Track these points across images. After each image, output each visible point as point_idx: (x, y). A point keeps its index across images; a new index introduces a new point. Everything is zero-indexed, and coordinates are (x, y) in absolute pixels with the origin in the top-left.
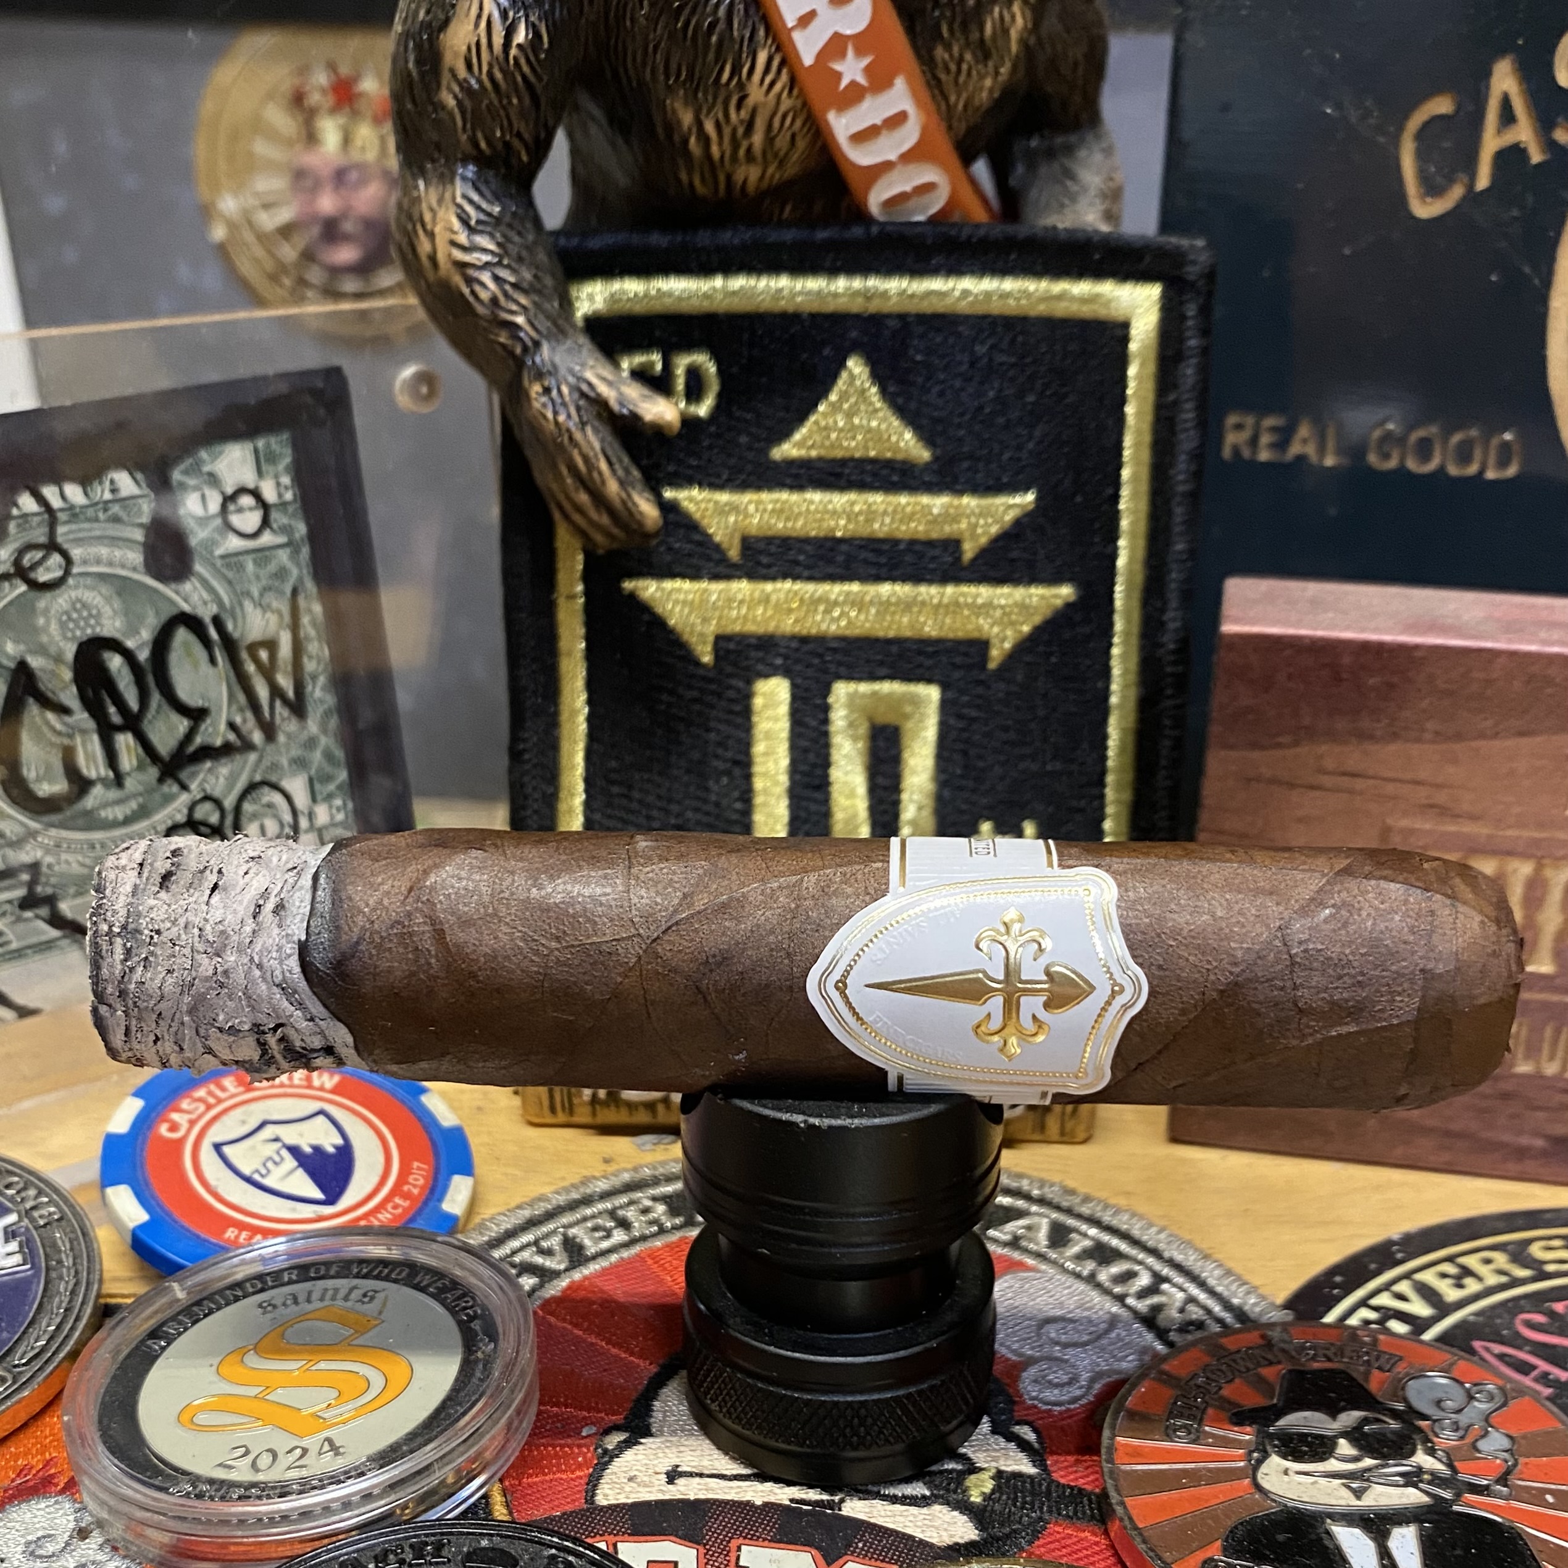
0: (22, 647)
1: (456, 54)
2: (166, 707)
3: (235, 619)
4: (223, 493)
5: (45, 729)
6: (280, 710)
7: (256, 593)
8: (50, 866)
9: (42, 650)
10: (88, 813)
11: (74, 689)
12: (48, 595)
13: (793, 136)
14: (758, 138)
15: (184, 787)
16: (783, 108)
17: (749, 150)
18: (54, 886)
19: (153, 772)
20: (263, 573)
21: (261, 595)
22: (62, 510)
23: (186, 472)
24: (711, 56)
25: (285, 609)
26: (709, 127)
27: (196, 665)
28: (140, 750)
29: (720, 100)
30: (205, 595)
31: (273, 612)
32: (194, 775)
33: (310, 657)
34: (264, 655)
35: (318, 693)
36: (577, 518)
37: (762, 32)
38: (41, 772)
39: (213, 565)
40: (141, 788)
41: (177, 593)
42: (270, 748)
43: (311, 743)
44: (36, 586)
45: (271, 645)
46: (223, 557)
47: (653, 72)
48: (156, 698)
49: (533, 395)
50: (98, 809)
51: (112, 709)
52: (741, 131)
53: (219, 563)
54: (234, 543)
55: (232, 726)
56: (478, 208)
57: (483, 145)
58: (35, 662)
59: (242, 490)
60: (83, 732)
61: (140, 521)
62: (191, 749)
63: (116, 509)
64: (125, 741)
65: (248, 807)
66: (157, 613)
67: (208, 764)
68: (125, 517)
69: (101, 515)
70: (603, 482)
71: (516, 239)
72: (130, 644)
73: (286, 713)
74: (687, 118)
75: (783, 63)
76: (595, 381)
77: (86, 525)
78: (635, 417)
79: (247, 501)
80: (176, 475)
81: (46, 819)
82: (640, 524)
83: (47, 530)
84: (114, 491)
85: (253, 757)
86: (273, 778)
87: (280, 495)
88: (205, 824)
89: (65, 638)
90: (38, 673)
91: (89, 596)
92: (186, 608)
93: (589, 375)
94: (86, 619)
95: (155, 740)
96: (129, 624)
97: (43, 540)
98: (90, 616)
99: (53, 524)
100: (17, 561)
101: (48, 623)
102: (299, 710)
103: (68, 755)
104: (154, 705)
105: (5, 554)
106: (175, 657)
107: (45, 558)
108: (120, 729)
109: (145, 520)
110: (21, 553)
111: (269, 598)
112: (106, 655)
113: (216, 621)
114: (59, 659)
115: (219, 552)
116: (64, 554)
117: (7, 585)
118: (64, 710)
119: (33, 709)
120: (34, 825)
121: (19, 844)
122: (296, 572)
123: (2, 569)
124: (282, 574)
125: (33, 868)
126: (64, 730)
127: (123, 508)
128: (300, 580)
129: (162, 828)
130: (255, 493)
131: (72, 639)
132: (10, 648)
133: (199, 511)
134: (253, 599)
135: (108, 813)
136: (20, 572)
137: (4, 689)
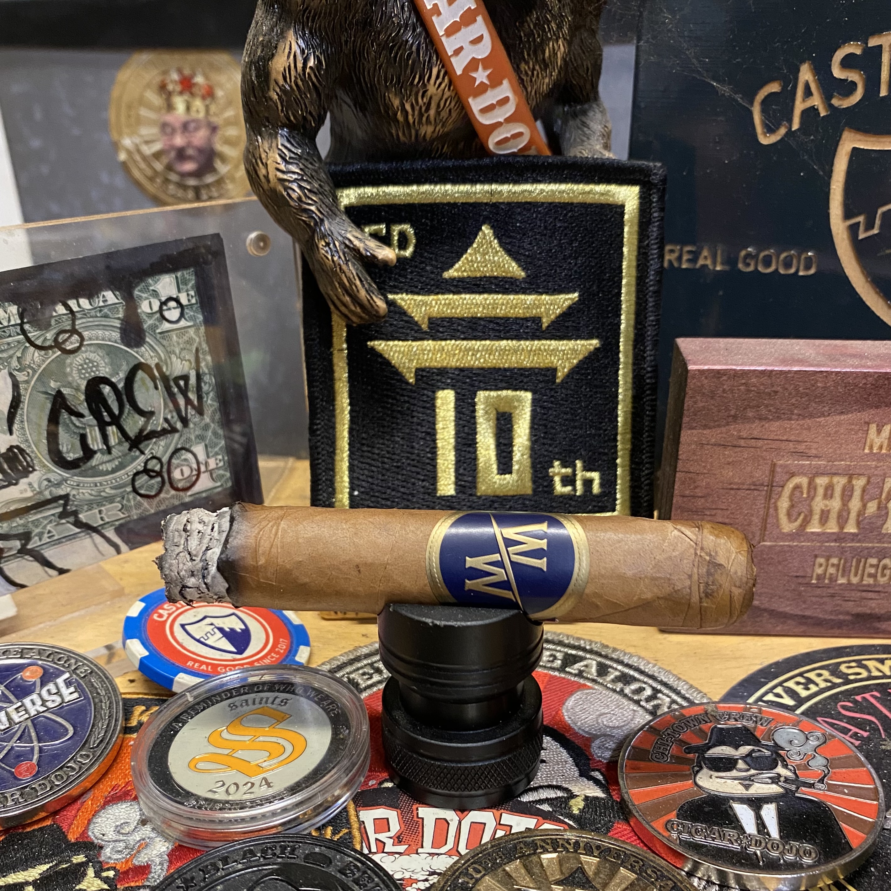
0: (59, 384)
1: (278, 72)
2: (132, 412)
3: (167, 364)
4: (160, 300)
5: (71, 425)
6: (191, 411)
7: (178, 352)
8: (74, 495)
9: (69, 385)
10: (93, 468)
11: (85, 404)
12: (72, 356)
13: (450, 110)
14: (432, 112)
15: (142, 453)
16: (445, 97)
17: (428, 117)
18: (76, 506)
19: (127, 445)
20: (181, 341)
21: (180, 353)
22: (78, 312)
23: (139, 291)
24: (409, 71)
25: (193, 360)
26: (408, 107)
27: (148, 390)
28: (120, 435)
29: (413, 93)
30: (152, 354)
31: (186, 361)
32: (148, 445)
33: (205, 383)
34: (182, 383)
35: (209, 402)
36: (343, 309)
37: (435, 58)
38: (70, 447)
39: (155, 338)
40: (120, 454)
41: (137, 353)
42: (186, 430)
43: (206, 428)
44: (64, 351)
45: (186, 378)
46: (160, 333)
47: (378, 80)
48: (127, 407)
49: (321, 246)
50: (99, 465)
51: (105, 414)
52: (423, 109)
53: (158, 336)
54: (166, 326)
55: (166, 420)
56: (290, 150)
57: (292, 118)
58: (65, 391)
59: (170, 299)
60: (90, 426)
61: (117, 316)
62: (145, 433)
63: (105, 310)
64: (112, 430)
65: (174, 461)
66: (127, 364)
67: (154, 440)
68: (111, 315)
69: (98, 315)
70: (358, 291)
71: (310, 166)
72: (113, 380)
73: (193, 412)
74: (396, 102)
75: (446, 73)
76: (352, 239)
77: (91, 319)
78: (374, 256)
79: (172, 304)
80: (136, 292)
81: (72, 471)
82: (377, 312)
83: (70, 322)
84: (105, 301)
85: (177, 435)
86: (187, 446)
87: (189, 301)
88: (153, 471)
89: (81, 378)
90: (67, 396)
91: (92, 356)
92: (143, 361)
93: (349, 236)
94: (91, 368)
95: (127, 429)
96: (114, 370)
97: (69, 328)
98: (94, 366)
99: (74, 320)
100: (56, 340)
101: (72, 370)
102: (200, 411)
103: (83, 438)
104: (126, 411)
105: (50, 335)
106: (137, 386)
107: (69, 337)
108: (110, 424)
109: (121, 315)
110: (58, 334)
111: (184, 353)
112: (102, 386)
113: (158, 366)
114: (77, 389)
115: (158, 331)
116: (80, 335)
117: (50, 352)
118: (80, 415)
119: (64, 415)
120: (66, 475)
121: (58, 485)
122: (198, 340)
123: (48, 344)
124: (190, 341)
125: (66, 497)
126: (81, 425)
127: (110, 310)
128: (200, 344)
129: (131, 474)
130: (177, 300)
131: (85, 378)
132: (52, 384)
133: (148, 310)
134: (176, 354)
135: (103, 467)
136: (57, 345)
137: (49, 406)
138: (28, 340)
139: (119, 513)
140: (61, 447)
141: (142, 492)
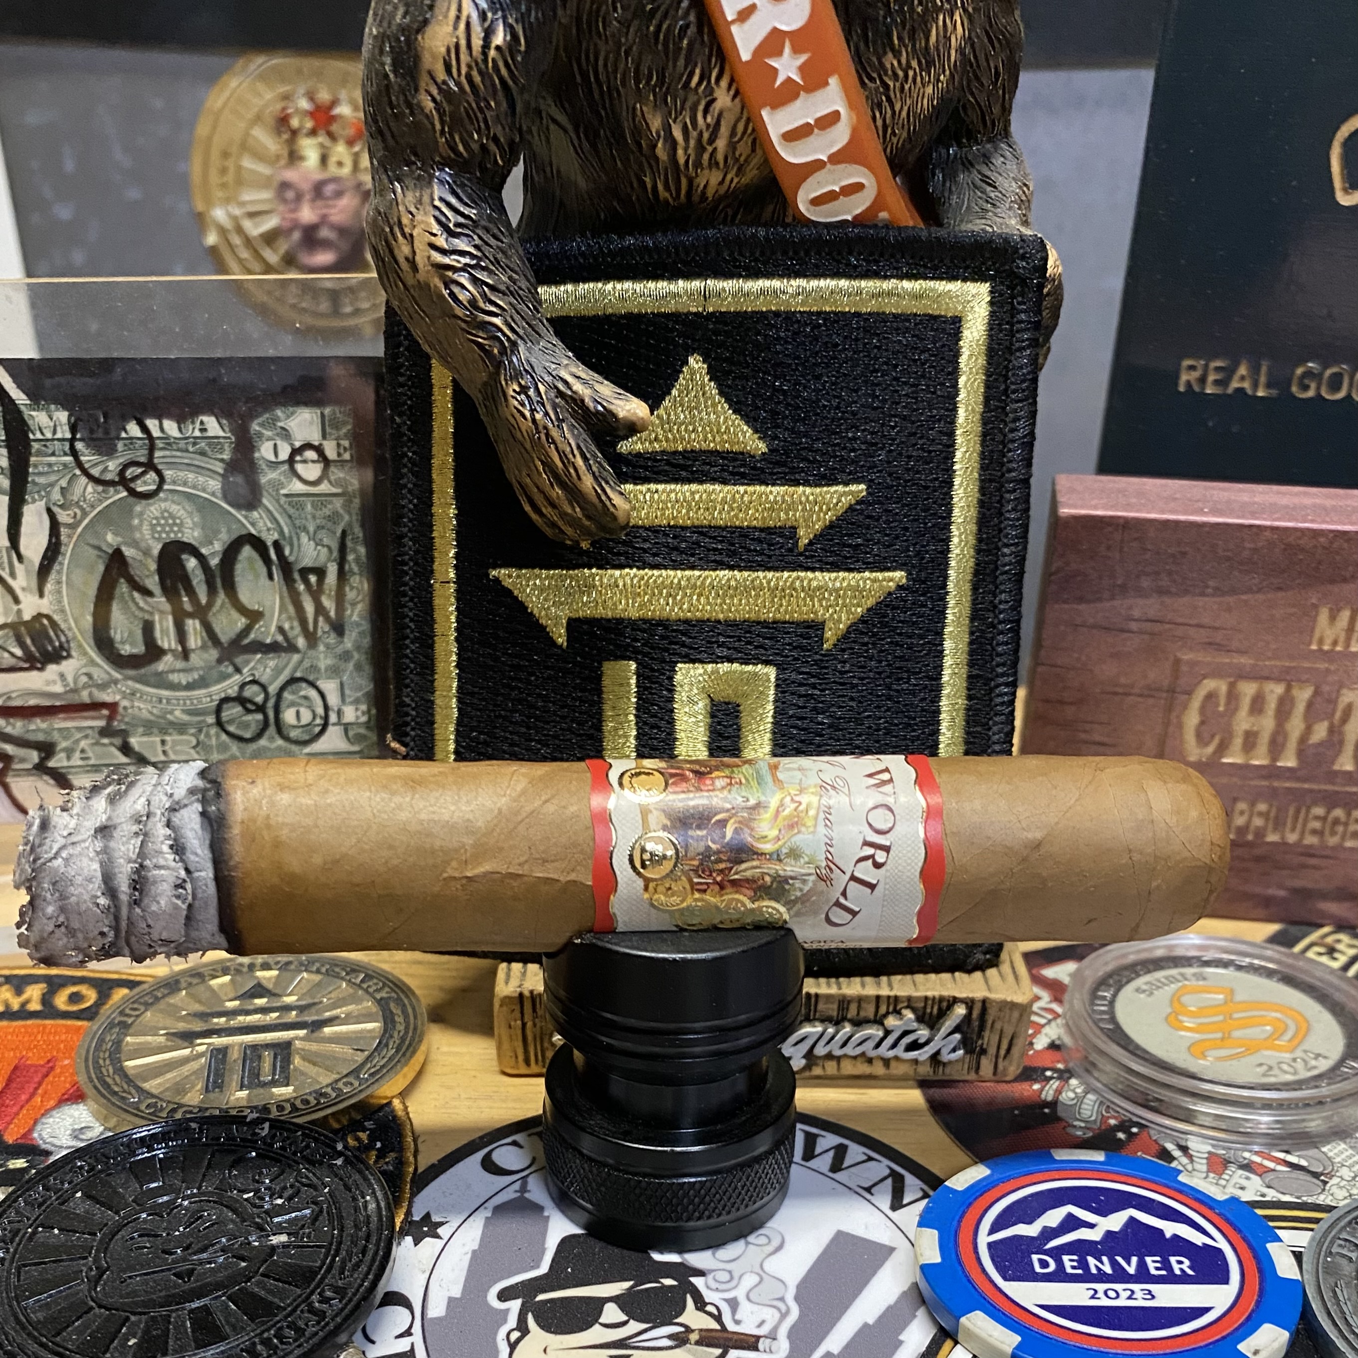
0: (119, 539)
2: (228, 605)
3: (292, 545)
4: (292, 445)
5: (131, 604)
6: (322, 625)
7: (311, 529)
9: (135, 544)
10: (159, 675)
11: (157, 578)
12: (144, 502)
15: (238, 670)
18: (127, 724)
19: (214, 654)
20: (318, 513)
21: (315, 532)
22: (159, 438)
23: (262, 425)
25: (335, 545)
27: (257, 578)
28: (205, 635)
30: (270, 525)
31: (324, 546)
32: (248, 662)
33: (352, 588)
34: (313, 578)
35: (355, 618)
38: (125, 636)
39: (278, 501)
40: (202, 664)
41: (246, 517)
42: (312, 653)
43: (345, 656)
44: (132, 493)
45: (320, 572)
46: (286, 496)
48: (222, 597)
50: (168, 672)
51: (185, 599)
54: (298, 487)
55: (281, 630)
58: (128, 552)
59: (308, 446)
60: (160, 611)
61: (221, 457)
62: (245, 642)
63: (203, 444)
64: (193, 626)
65: (288, 695)
66: (229, 532)
67: (259, 656)
68: (210, 452)
69: (191, 449)
72: (204, 551)
73: (327, 628)
77: (178, 454)
79: (311, 455)
80: (255, 426)
81: (126, 672)
83: (146, 452)
87: (339, 455)
88: (251, 702)
89: (154, 538)
90: (130, 561)
91: (174, 508)
92: (253, 532)
94: (171, 526)
95: (217, 629)
96: (206, 536)
97: (143, 459)
98: (175, 524)
99: (152, 449)
100: (122, 473)
101: (141, 524)
102: (338, 629)
103: (148, 629)
104: (219, 602)
105: (113, 465)
106: (240, 568)
107: (143, 474)
108: (191, 615)
109: (226, 456)
110: (126, 466)
111: (322, 534)
112: (184, 557)
113: (276, 544)
114: (146, 552)
115: (283, 492)
116: (159, 473)
117: (112, 489)
118: (147, 593)
119: (123, 587)
120: (117, 675)
121: (103, 687)
122: (347, 518)
123: (109, 477)
124: (334, 518)
125: (112, 707)
126: (146, 607)
127: (209, 444)
128: (350, 524)
129: (217, 697)
130: (319, 450)
131: (159, 539)
132: (110, 537)
133: (273, 459)
134: (308, 533)
135: (174, 678)
136: (123, 481)
137: (101, 568)
138: (80, 465)
139: (192, 751)
140: (112, 632)
141: (231, 729)
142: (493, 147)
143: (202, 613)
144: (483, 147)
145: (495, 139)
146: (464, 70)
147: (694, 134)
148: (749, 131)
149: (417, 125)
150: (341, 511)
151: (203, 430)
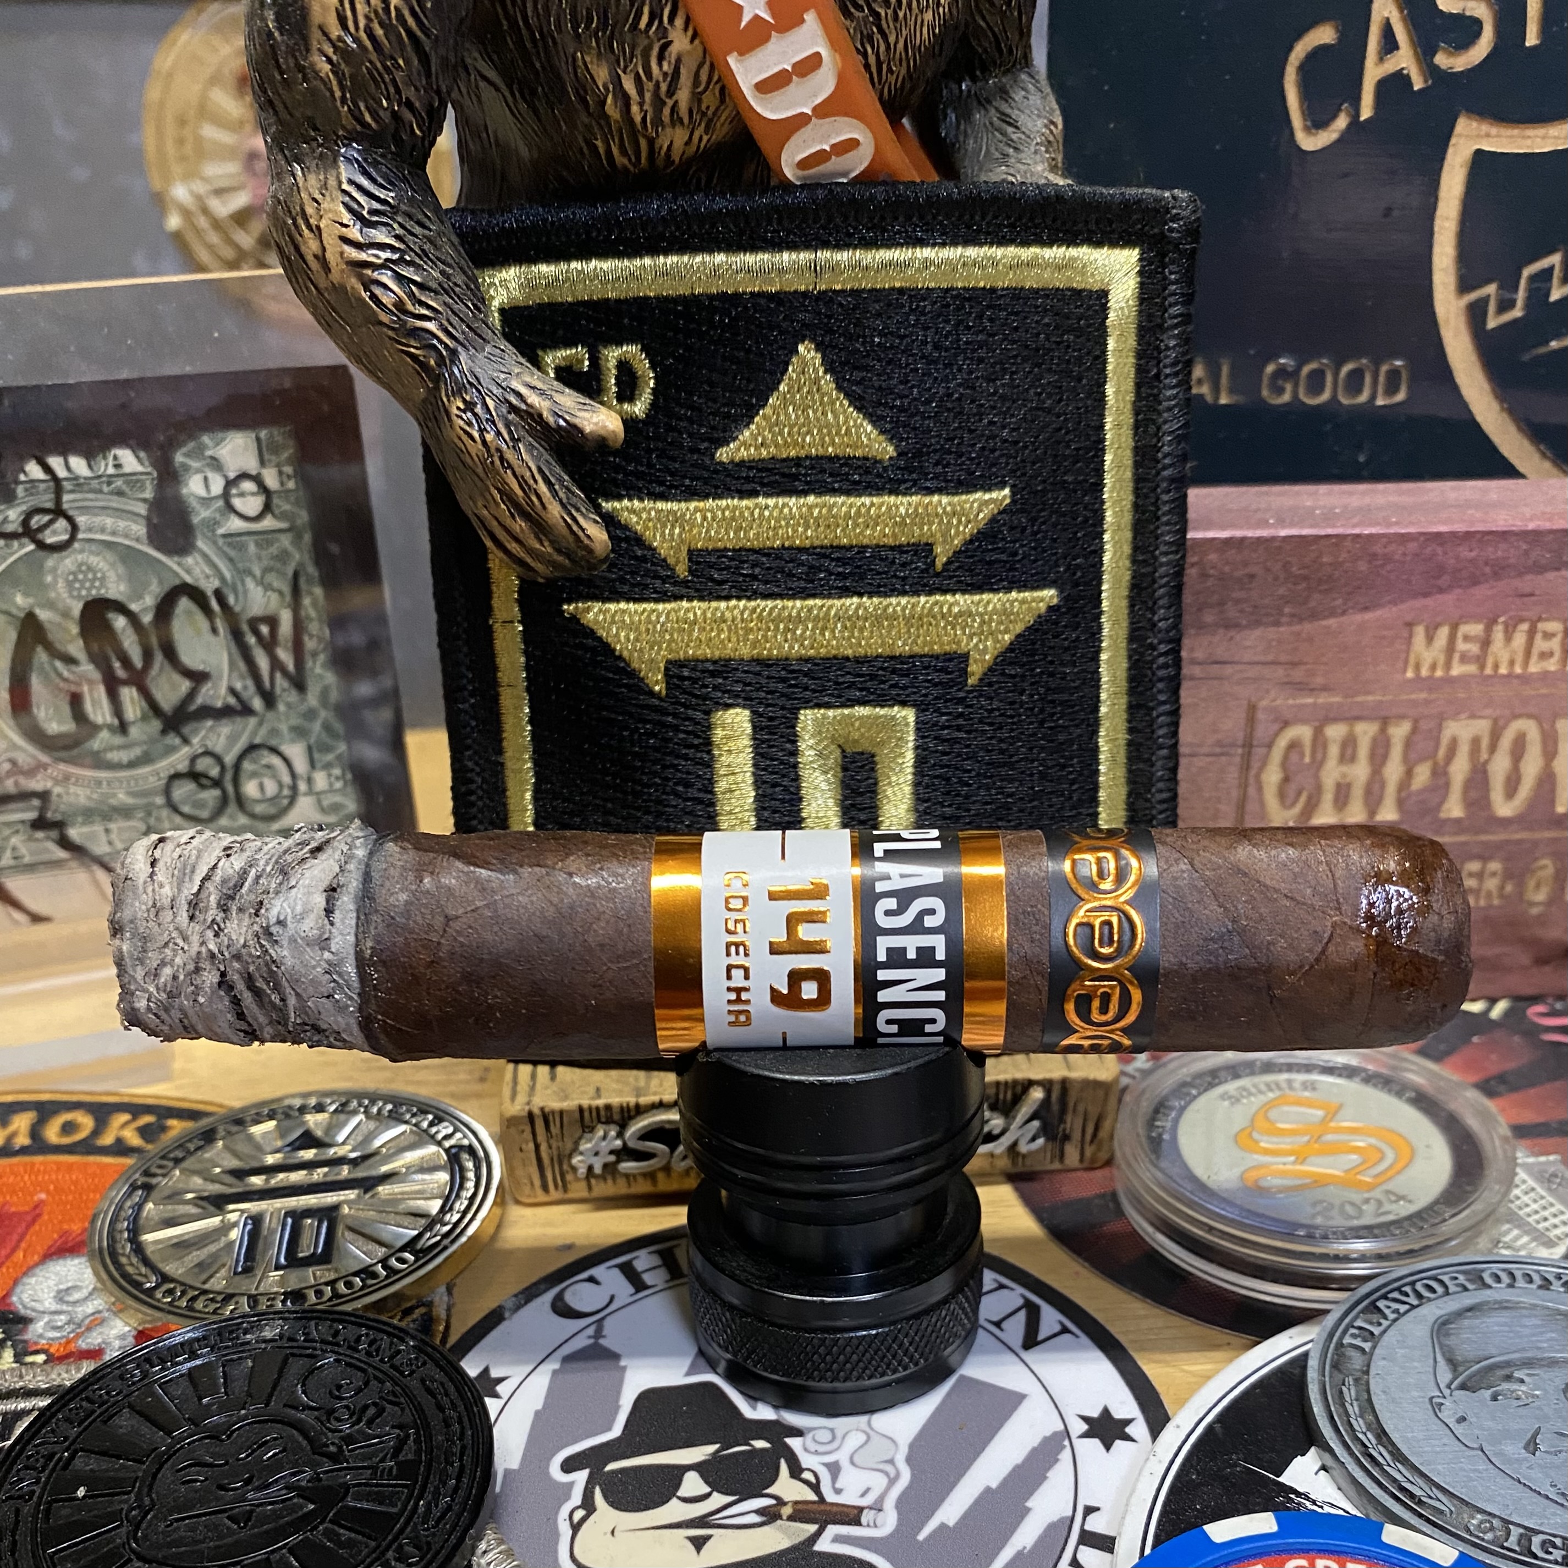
0: (31, 600)
2: (168, 667)
3: (236, 593)
4: (226, 477)
5: (53, 675)
6: (280, 680)
7: (258, 572)
8: (58, 796)
9: (51, 605)
10: (95, 754)
11: (81, 642)
12: (56, 555)
15: (186, 741)
18: (62, 813)
19: (156, 725)
20: (264, 553)
21: (263, 575)
22: (66, 479)
23: (187, 455)
25: (286, 589)
27: (198, 633)
28: (144, 704)
30: (208, 571)
31: (274, 590)
32: (196, 731)
33: (311, 636)
34: (265, 629)
35: (318, 670)
38: (51, 712)
39: (215, 543)
40: (145, 738)
41: (179, 564)
42: (270, 715)
43: (310, 715)
44: (41, 545)
45: (272, 622)
46: (224, 536)
48: (159, 658)
50: (105, 750)
51: (117, 665)
54: (236, 524)
55: (232, 691)
58: (43, 615)
59: (244, 476)
60: (91, 682)
61: (143, 496)
62: (193, 708)
63: (119, 483)
64: (128, 694)
65: (247, 765)
66: (161, 582)
67: (209, 723)
68: (129, 492)
69: (105, 489)
72: (134, 607)
73: (286, 684)
77: (91, 496)
79: (248, 486)
80: (179, 458)
81: (56, 754)
83: (53, 496)
85: (252, 721)
86: (273, 742)
87: (282, 484)
88: (206, 776)
89: (72, 597)
90: (46, 625)
91: (94, 560)
92: (189, 579)
94: (91, 581)
95: (158, 695)
96: (134, 590)
97: (49, 505)
98: (95, 579)
99: (59, 492)
100: (25, 523)
101: (55, 581)
102: (299, 684)
103: (76, 702)
104: (157, 665)
105: (14, 515)
106: (177, 624)
107: (51, 522)
108: (126, 683)
109: (148, 494)
110: (29, 515)
111: (270, 578)
112: (111, 615)
113: (218, 594)
114: (66, 614)
115: (221, 531)
116: (70, 520)
117: (16, 544)
118: (70, 660)
119: (41, 655)
120: (44, 758)
121: (31, 773)
122: (297, 556)
123: (10, 528)
124: (283, 557)
125: (44, 796)
126: (71, 677)
127: (127, 483)
128: (301, 564)
129: (164, 775)
130: (257, 479)
131: (79, 597)
132: (19, 599)
133: (202, 492)
134: (254, 577)
135: (113, 756)
136: (28, 532)
137: (13, 635)
140: (35, 710)
141: (186, 809)
142: (408, 115)
143: (139, 680)
144: (395, 115)
145: (409, 105)
146: (362, 23)
147: (649, 86)
148: (715, 78)
149: (312, 92)
150: (290, 548)
151: (118, 466)
